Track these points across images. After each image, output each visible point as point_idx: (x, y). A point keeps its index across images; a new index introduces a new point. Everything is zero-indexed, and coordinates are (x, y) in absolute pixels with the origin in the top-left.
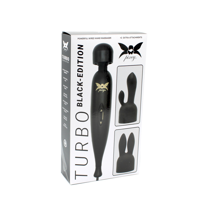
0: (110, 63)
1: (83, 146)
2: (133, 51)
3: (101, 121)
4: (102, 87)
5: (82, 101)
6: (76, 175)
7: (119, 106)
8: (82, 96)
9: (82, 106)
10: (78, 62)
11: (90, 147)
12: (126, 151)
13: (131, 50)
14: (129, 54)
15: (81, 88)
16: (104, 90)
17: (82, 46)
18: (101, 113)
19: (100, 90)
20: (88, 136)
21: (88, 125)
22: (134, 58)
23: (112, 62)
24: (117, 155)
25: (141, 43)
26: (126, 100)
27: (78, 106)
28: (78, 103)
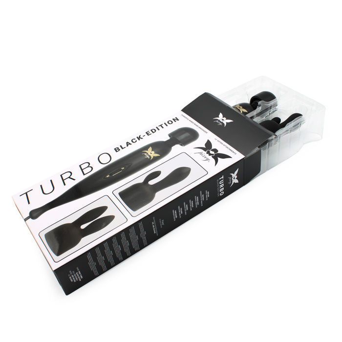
0: (181, 145)
1: (69, 177)
2: (213, 154)
3: (110, 175)
5: (122, 148)
6: (26, 193)
7: (141, 180)
8: (127, 146)
10: (161, 126)
12: (83, 227)
13: (212, 152)
14: (207, 153)
15: (136, 141)
16: (148, 157)
17: (178, 120)
18: (121, 170)
19: (145, 154)
20: (84, 174)
21: (97, 167)
22: (208, 159)
23: (184, 146)
24: (71, 220)
27: (115, 149)
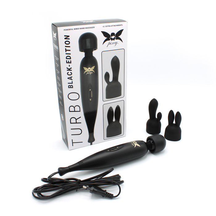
0: (95, 50)
1: (76, 120)
3: (90, 98)
4: (89, 70)
5: (72, 83)
6: (73, 143)
7: (106, 84)
8: (72, 80)
9: (72, 87)
10: (66, 50)
11: (83, 120)
12: (114, 120)
13: (113, 37)
14: (112, 40)
15: (71, 73)
16: (91, 73)
17: (68, 36)
18: (91, 91)
19: (88, 73)
20: (80, 111)
21: (80, 102)
22: (116, 43)
23: (97, 48)
24: (107, 124)
25: (122, 30)
26: (111, 80)
27: (69, 87)
28: (69, 86)
